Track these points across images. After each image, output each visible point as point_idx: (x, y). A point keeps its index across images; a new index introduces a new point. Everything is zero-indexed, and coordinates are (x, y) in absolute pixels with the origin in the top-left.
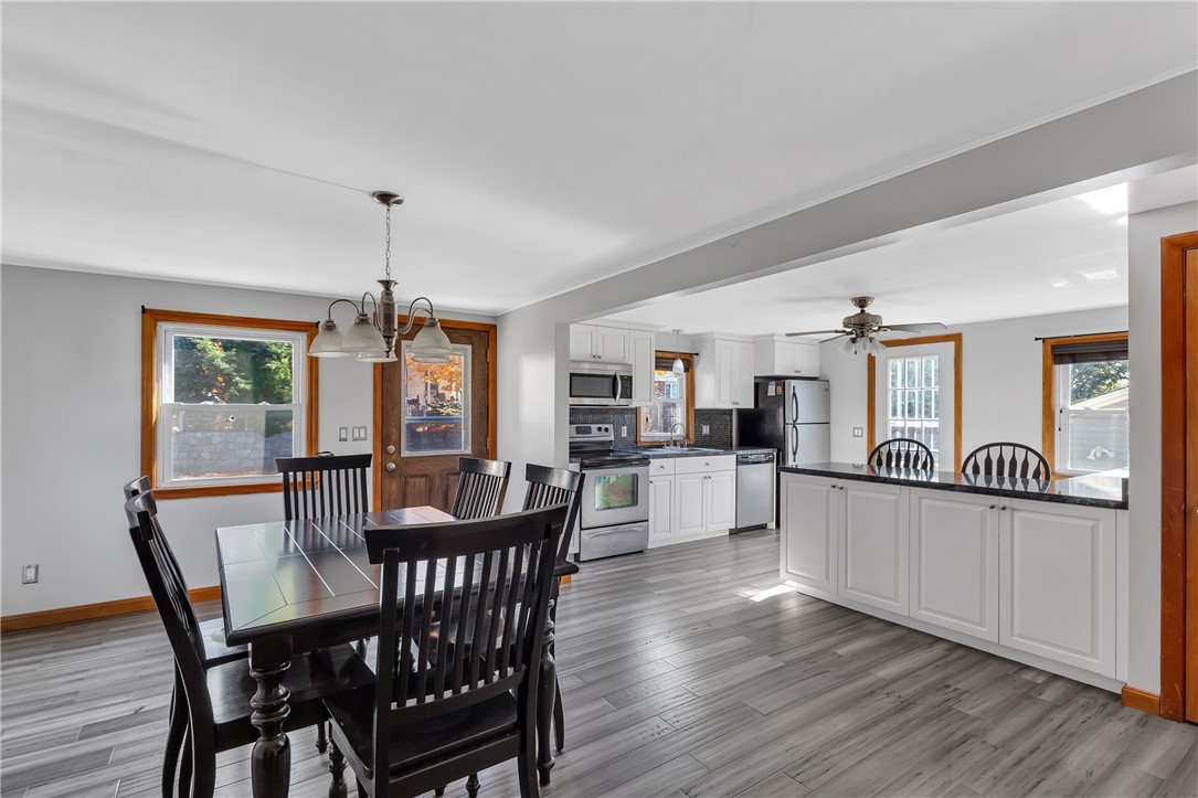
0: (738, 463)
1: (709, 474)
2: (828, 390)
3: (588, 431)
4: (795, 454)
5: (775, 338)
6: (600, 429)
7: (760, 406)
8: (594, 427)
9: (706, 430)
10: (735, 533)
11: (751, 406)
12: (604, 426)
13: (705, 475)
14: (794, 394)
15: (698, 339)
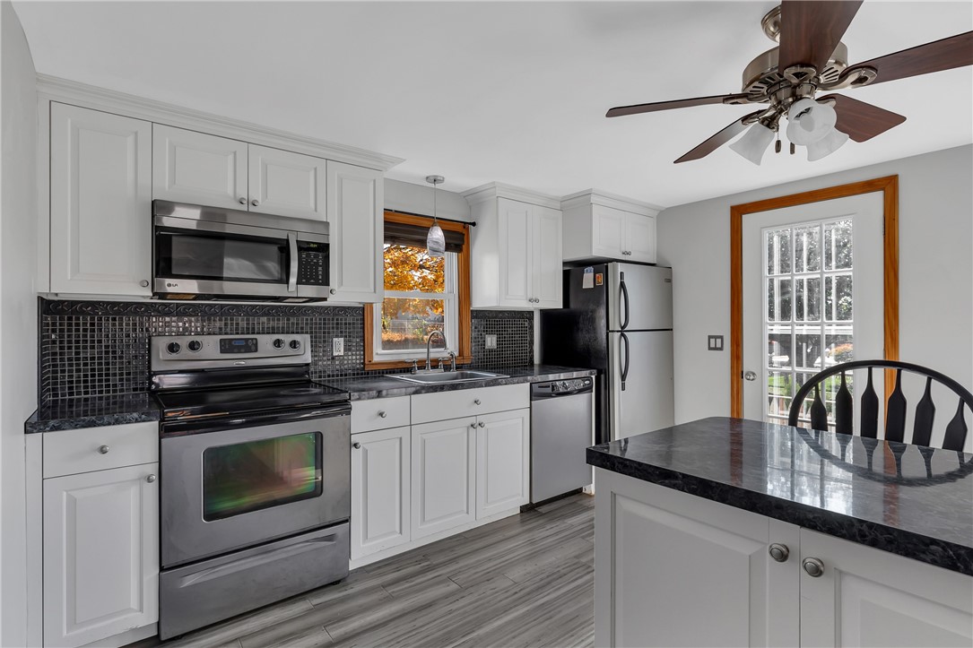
0: (534, 396)
1: (480, 419)
2: (669, 281)
3: (251, 347)
4: (623, 377)
5: (594, 199)
6: (278, 343)
7: (573, 305)
8: (265, 341)
9: (491, 341)
10: (529, 510)
11: (558, 304)
12: (287, 338)
13: (473, 420)
14: (622, 285)
15: (473, 198)
